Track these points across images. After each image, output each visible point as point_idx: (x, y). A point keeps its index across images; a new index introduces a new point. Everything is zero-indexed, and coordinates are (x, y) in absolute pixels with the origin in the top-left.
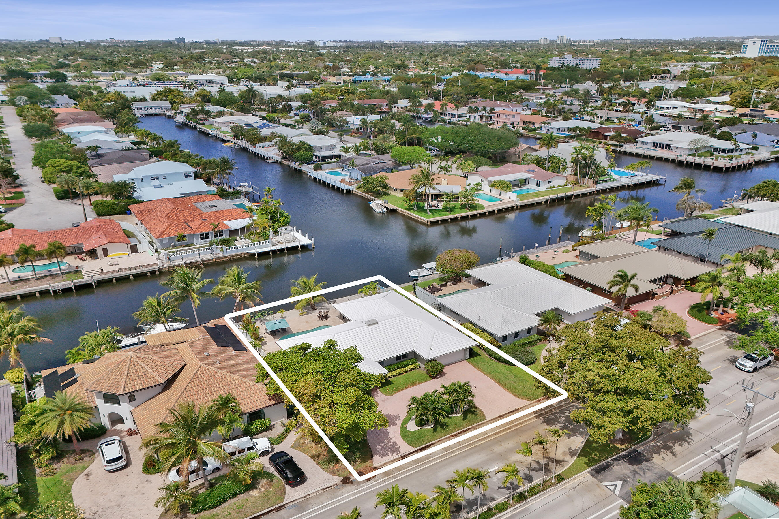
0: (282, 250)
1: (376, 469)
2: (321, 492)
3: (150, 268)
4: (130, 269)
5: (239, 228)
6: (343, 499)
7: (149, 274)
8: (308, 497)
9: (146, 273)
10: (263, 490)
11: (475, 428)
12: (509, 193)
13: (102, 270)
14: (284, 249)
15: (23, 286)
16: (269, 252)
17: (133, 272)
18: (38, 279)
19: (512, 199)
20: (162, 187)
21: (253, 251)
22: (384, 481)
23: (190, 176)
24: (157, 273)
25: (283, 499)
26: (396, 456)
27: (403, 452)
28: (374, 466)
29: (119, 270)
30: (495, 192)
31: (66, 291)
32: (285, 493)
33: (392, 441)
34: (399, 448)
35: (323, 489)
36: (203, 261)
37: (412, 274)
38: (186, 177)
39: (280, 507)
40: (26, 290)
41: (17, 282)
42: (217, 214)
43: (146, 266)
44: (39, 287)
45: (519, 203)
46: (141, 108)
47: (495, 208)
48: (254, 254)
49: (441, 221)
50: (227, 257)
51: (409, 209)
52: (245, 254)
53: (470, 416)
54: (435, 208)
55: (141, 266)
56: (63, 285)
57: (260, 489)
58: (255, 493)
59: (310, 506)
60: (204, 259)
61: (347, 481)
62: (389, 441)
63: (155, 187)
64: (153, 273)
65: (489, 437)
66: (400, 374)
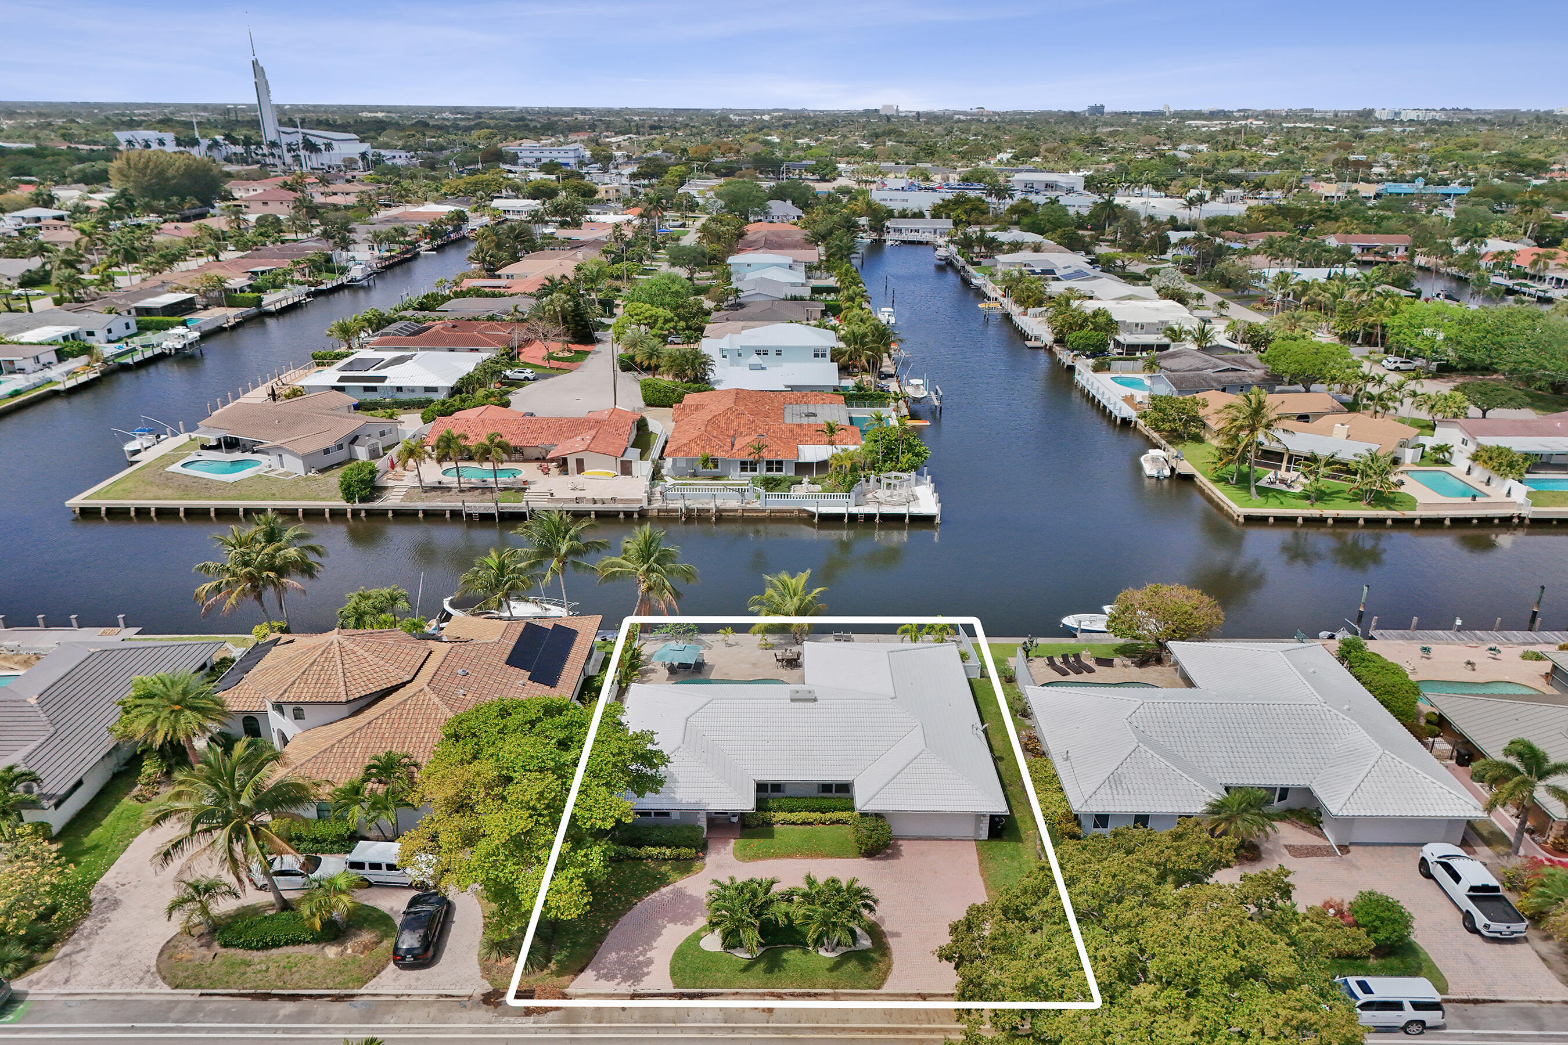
0: (869, 518)
1: (565, 996)
2: (431, 999)
3: (626, 505)
4: (595, 502)
5: (815, 461)
6: (447, 1031)
7: (622, 516)
8: (405, 998)
9: (618, 513)
10: (349, 951)
11: (836, 997)
12: (1511, 483)
13: (552, 495)
14: (874, 516)
15: (434, 498)
16: (843, 516)
17: (599, 507)
18: (462, 491)
19: (1514, 497)
20: (763, 369)
21: (813, 509)
22: (550, 1029)
23: (824, 355)
24: (636, 516)
25: (363, 982)
26: (626, 988)
27: (646, 985)
28: (568, 991)
29: (578, 500)
30: (1480, 473)
31: (486, 518)
32: (378, 972)
33: (649, 954)
34: (648, 974)
35: (441, 996)
36: (718, 510)
37: (1069, 621)
38: (816, 355)
39: (347, 996)
40: (433, 504)
41: (433, 489)
42: (796, 430)
43: (623, 501)
44: (453, 504)
45: (1529, 511)
46: (900, 230)
47: (1448, 513)
48: (812, 515)
49: (1276, 518)
50: (764, 511)
51: (1220, 480)
52: (800, 511)
53: (852, 966)
54: (1284, 487)
55: (614, 500)
56: (485, 508)
57: (346, 949)
58: (331, 951)
59: (387, 1017)
60: (723, 507)
61: (493, 999)
62: (643, 953)
63: (753, 367)
64: (628, 515)
65: (844, 1029)
66: (804, 823)
